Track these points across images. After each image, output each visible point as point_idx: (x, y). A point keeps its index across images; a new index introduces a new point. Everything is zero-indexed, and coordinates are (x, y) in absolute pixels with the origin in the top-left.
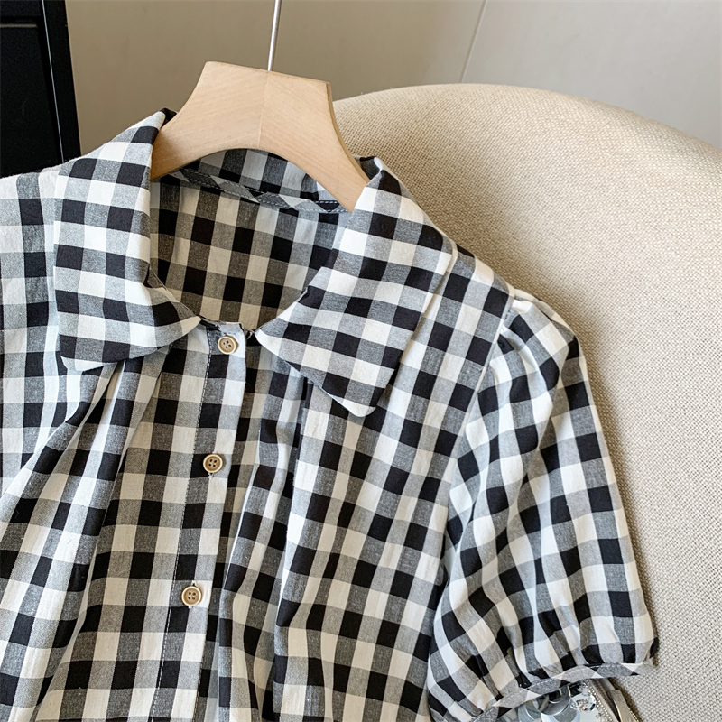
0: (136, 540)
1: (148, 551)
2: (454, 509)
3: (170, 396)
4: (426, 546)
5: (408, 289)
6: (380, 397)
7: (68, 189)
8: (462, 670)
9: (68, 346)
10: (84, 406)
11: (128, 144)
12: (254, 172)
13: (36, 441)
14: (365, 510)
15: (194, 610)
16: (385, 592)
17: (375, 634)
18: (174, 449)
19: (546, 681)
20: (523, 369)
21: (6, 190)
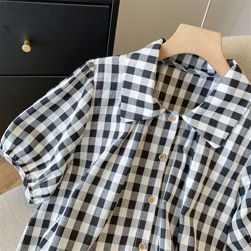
0: (135, 179)
1: (138, 183)
2: (242, 184)
3: (151, 133)
4: (231, 195)
5: (239, 106)
6: (223, 142)
7: (129, 63)
9: (123, 114)
10: (126, 134)
11: (151, 49)
12: (187, 61)
13: (106, 143)
14: (212, 180)
15: (152, 205)
16: (215, 209)
17: (210, 222)
18: (150, 151)
21: (108, 61)
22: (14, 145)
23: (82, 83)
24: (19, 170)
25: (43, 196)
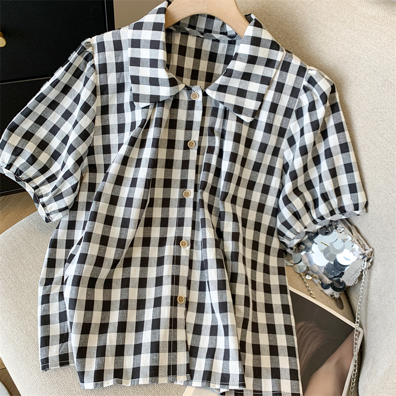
0: (165, 174)
1: (169, 178)
2: (286, 160)
3: (174, 118)
4: (275, 174)
5: (266, 68)
6: (256, 113)
7: (133, 35)
8: (291, 216)
9: (136, 97)
10: (144, 121)
11: (155, 15)
12: (202, 24)
13: (124, 138)
14: (251, 160)
15: (188, 199)
16: (259, 192)
17: (256, 208)
18: (176, 139)
19: (324, 221)
20: (313, 98)
21: (108, 37)
22: (14, 157)
23: (81, 69)
24: (25, 186)
25: (60, 210)
